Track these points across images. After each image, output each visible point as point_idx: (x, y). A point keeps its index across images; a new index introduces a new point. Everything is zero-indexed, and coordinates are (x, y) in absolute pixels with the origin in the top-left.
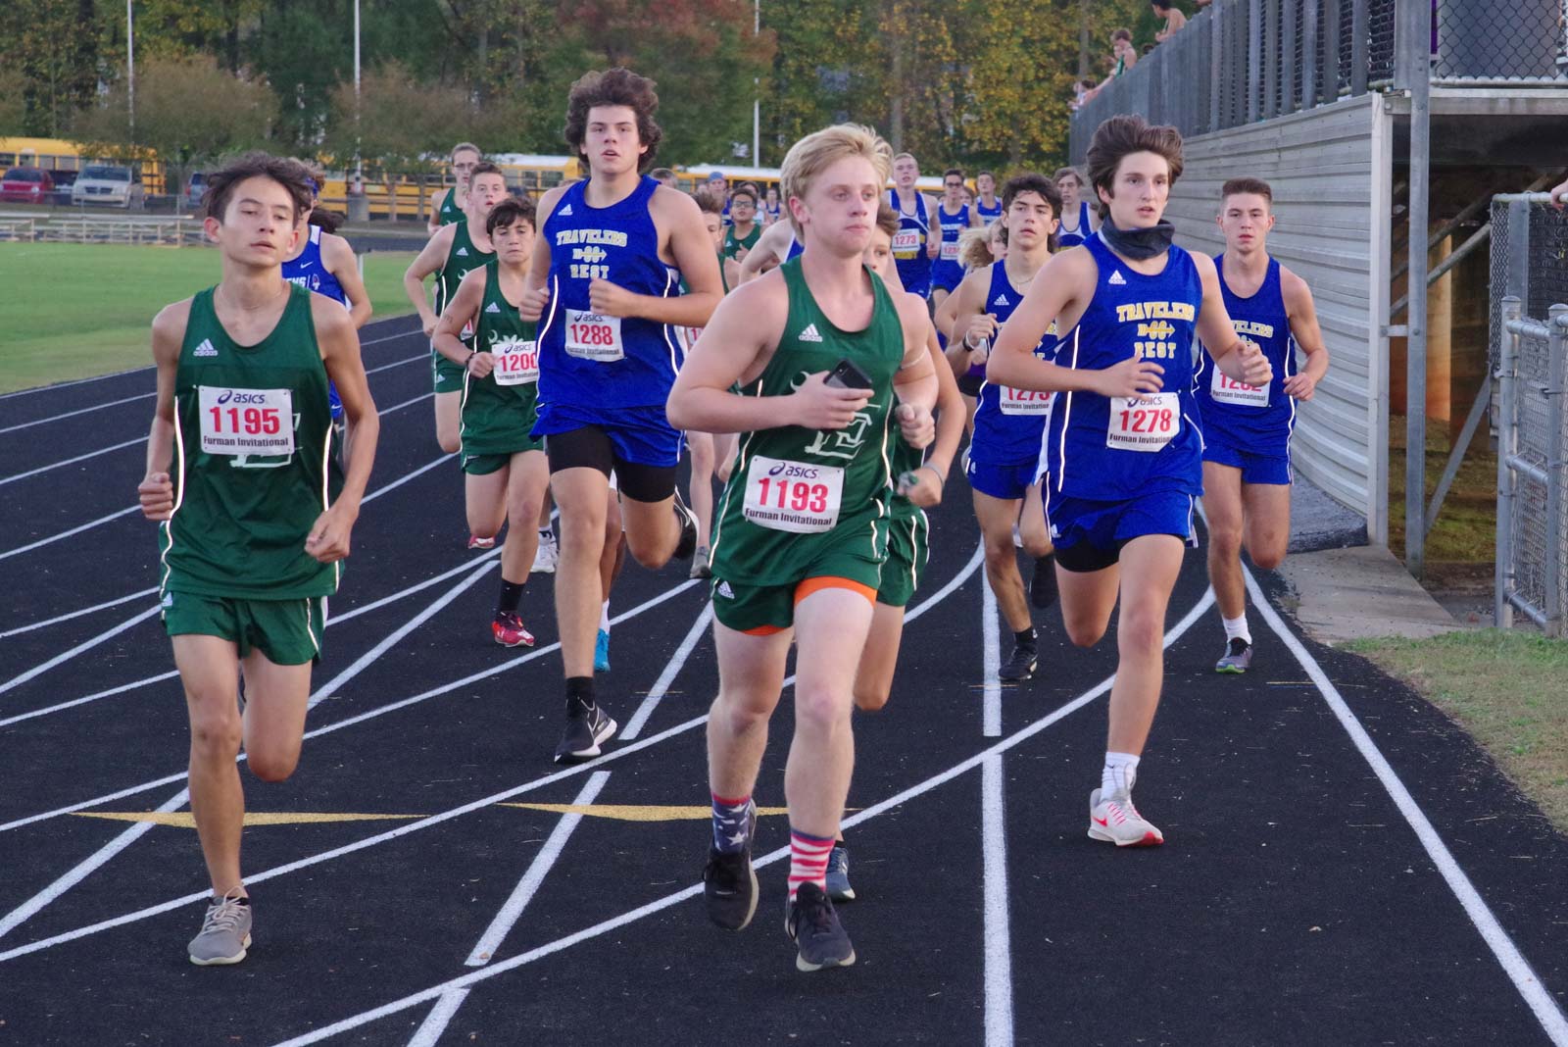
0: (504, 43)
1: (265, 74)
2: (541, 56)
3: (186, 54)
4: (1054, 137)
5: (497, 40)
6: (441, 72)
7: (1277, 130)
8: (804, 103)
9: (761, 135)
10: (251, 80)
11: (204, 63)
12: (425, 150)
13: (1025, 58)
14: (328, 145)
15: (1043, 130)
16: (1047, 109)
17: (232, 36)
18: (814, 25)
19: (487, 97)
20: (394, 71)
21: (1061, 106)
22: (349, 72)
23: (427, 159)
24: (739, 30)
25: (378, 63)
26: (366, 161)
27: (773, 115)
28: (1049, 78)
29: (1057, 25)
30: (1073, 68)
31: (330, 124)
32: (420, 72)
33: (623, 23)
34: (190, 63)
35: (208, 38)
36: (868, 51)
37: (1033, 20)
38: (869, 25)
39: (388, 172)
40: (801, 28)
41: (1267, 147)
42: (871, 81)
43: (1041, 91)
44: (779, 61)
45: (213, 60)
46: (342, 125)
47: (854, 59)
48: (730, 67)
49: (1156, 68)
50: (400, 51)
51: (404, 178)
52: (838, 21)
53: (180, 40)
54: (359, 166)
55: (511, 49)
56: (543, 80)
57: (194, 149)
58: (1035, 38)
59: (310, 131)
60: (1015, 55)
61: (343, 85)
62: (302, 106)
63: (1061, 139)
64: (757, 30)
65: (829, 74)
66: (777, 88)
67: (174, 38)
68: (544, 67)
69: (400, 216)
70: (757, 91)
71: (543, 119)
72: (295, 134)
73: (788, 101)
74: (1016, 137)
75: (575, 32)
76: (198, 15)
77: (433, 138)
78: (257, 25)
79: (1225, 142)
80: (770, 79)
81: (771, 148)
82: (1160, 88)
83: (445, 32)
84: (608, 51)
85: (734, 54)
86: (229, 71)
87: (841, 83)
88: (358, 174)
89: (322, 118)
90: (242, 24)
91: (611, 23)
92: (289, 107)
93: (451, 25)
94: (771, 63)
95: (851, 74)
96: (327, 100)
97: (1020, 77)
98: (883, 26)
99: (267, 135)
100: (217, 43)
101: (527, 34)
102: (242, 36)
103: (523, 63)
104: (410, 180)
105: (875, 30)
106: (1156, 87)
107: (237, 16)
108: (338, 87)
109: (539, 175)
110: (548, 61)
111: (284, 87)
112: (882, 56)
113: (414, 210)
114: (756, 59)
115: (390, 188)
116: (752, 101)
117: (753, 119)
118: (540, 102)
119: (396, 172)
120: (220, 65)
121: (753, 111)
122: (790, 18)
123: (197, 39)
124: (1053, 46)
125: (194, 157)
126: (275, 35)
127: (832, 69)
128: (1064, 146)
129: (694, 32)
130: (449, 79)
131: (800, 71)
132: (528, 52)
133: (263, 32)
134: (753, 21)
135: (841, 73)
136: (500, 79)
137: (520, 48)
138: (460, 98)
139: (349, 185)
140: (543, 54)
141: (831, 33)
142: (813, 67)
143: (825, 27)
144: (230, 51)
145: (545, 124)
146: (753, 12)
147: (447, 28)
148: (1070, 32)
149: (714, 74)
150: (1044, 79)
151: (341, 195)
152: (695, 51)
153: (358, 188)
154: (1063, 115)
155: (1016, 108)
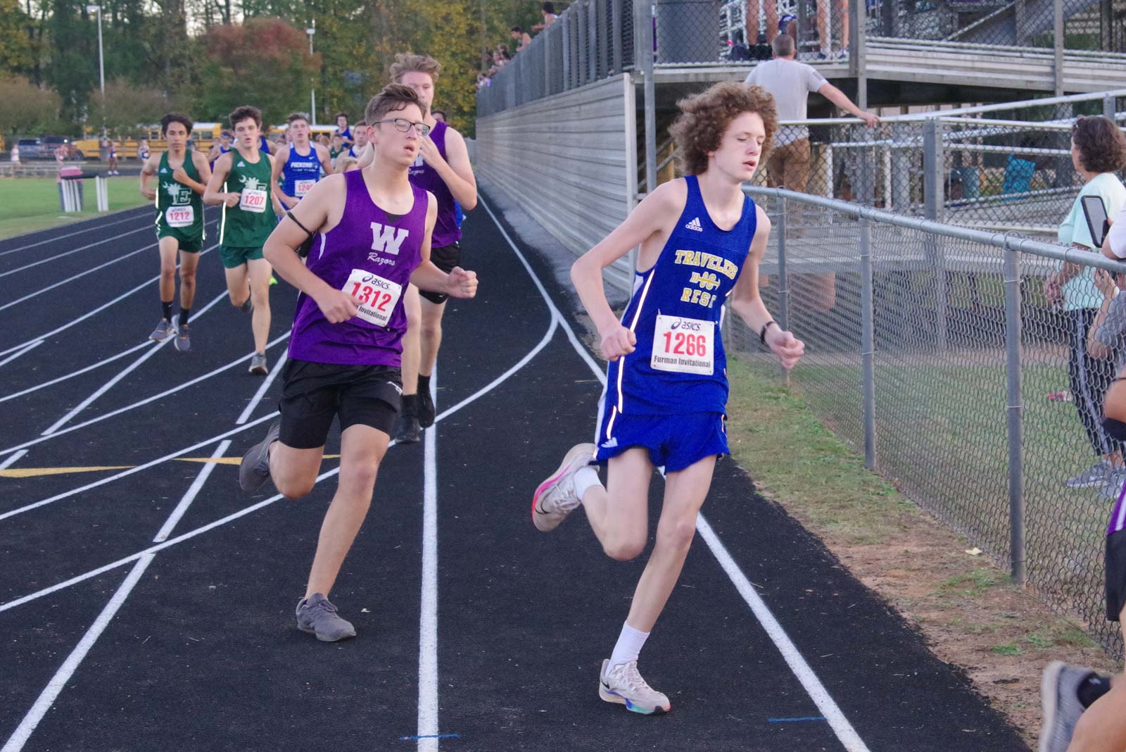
0: (179, 65)
1: (54, 86)
2: (198, 71)
3: (13, 77)
4: (470, 103)
5: (176, 63)
6: (146, 82)
7: (578, 95)
8: (338, 90)
9: (316, 108)
10: (47, 89)
11: (23, 81)
12: (139, 122)
13: (453, 63)
14: (89, 123)
15: (464, 100)
16: (466, 89)
17: (37, 66)
18: (342, 49)
19: (171, 93)
20: (121, 81)
21: (472, 87)
22: (98, 83)
23: (141, 127)
24: (301, 53)
25: (113, 79)
26: (109, 130)
27: (322, 97)
28: (466, 73)
29: (469, 45)
30: (479, 67)
31: (90, 112)
32: (136, 81)
33: (240, 52)
34: (15, 82)
35: (25, 68)
36: (370, 61)
37: (456, 43)
38: (370, 48)
39: (122, 135)
40: (335, 51)
41: (573, 104)
42: (372, 77)
43: (462, 80)
44: (324, 69)
45: (27, 80)
46: (95, 111)
47: (363, 66)
48: (298, 73)
49: (518, 66)
50: (125, 71)
51: (129, 138)
52: (354, 47)
53: (10, 71)
54: (105, 132)
55: (183, 68)
56: (200, 84)
57: (19, 126)
58: (458, 52)
59: (80, 115)
60: (448, 61)
61: (95, 90)
62: (75, 102)
63: (474, 105)
64: (312, 52)
65: (351, 75)
66: (324, 83)
67: (7, 70)
68: (200, 76)
69: (128, 158)
70: (312, 85)
71: (200, 104)
72: (71, 117)
73: (329, 89)
74: (450, 104)
75: (216, 58)
76: (19, 56)
77: (144, 116)
78: (50, 61)
79: (553, 102)
80: (319, 79)
81: (322, 115)
82: (520, 75)
83: (148, 61)
84: (233, 66)
85: (299, 66)
86: (35, 86)
87: (358, 79)
88: (105, 137)
89: (86, 108)
90: (42, 61)
91: (234, 52)
92: (68, 103)
93: (152, 56)
94: (319, 70)
95: (362, 75)
96: (87, 99)
97: (451, 72)
98: (378, 48)
99: (57, 118)
100: (29, 71)
101: (191, 60)
102: (42, 66)
103: (189, 75)
104: (133, 138)
105: (374, 51)
106: (518, 74)
107: (39, 56)
108: (93, 92)
109: (200, 133)
110: (202, 73)
111: (65, 93)
112: (377, 64)
113: (134, 155)
114: (311, 68)
115: (122, 143)
116: (311, 89)
117: (311, 100)
118: (199, 95)
119: (125, 135)
120: (31, 82)
121: (311, 96)
122: (329, 46)
123: (18, 69)
124: (468, 56)
125: (19, 131)
126: (59, 66)
127: (353, 72)
128: (475, 108)
129: (278, 55)
130: (151, 84)
131: (335, 74)
132: (192, 69)
133: (53, 64)
134: (309, 48)
135: (357, 74)
136: (177, 84)
137: (188, 67)
138: (158, 95)
139: (100, 143)
140: (200, 70)
141: (351, 54)
142: (342, 71)
143: (347, 51)
144: (35, 74)
145: (202, 106)
146: (309, 43)
147: (150, 59)
148: (476, 49)
149: (289, 77)
150: (464, 73)
151: (97, 148)
152: (280, 65)
153: (105, 144)
154: (474, 92)
155: (450, 89)
